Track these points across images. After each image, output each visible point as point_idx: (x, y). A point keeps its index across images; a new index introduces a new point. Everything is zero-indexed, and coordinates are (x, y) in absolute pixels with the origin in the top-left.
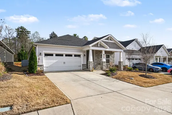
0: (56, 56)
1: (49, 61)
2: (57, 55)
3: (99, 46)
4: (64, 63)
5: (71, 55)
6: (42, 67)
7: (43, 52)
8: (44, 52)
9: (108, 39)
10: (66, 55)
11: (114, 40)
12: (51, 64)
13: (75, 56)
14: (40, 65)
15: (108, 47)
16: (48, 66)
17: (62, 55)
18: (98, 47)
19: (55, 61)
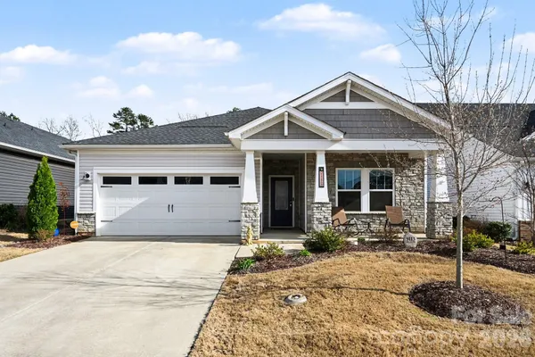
0: (140, 183)
1: (118, 200)
2: (144, 180)
3: (286, 133)
4: (170, 208)
5: (197, 180)
6: (92, 219)
7: (95, 172)
8: (99, 171)
9: (340, 96)
10: (180, 180)
11: (382, 99)
12: (123, 211)
13: (216, 180)
14: (86, 215)
15: (337, 134)
16: (114, 217)
17: (163, 180)
18: (282, 136)
19: (136, 202)
